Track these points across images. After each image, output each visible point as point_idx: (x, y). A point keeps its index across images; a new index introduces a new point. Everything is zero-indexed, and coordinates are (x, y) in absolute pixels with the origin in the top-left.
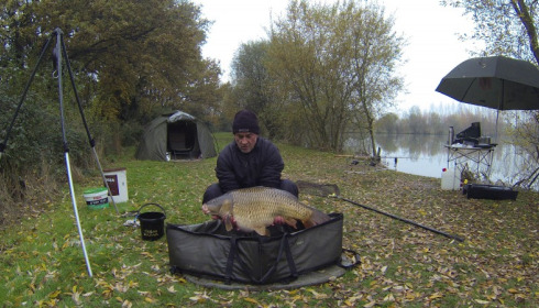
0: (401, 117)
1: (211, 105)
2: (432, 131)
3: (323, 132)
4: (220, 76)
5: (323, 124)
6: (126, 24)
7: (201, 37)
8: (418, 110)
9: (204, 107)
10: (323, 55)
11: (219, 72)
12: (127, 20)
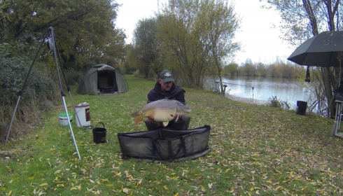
0: (240, 65)
1: (120, 58)
2: (259, 74)
3: (191, 76)
4: (125, 39)
5: (191, 71)
6: (70, 10)
7: (114, 15)
8: (251, 61)
9: (115, 59)
10: (191, 29)
11: (125, 37)
12: (71, 8)
